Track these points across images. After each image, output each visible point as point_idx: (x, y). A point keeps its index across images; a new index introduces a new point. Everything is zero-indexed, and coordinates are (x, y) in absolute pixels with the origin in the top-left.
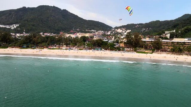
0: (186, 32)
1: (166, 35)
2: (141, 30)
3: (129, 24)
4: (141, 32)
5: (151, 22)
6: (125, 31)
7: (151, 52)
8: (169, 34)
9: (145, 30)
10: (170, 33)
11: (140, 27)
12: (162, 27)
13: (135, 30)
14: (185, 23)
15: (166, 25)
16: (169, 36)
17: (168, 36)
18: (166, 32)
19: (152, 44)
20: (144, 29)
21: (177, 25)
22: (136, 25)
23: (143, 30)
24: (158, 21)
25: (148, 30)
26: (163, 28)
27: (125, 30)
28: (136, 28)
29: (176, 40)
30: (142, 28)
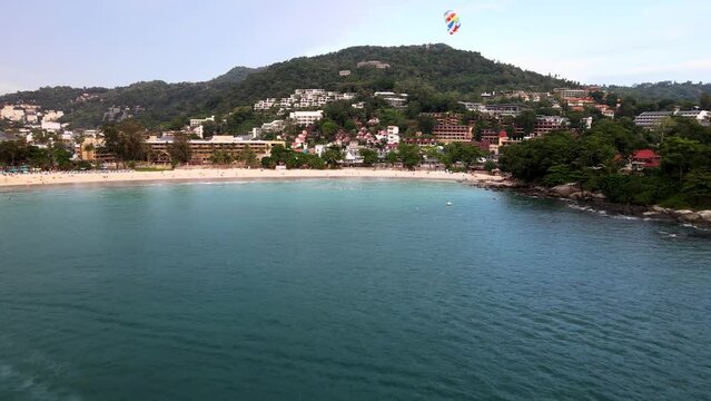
0: (239, 122)
1: (192, 128)
2: (106, 114)
3: (48, 89)
4: (108, 118)
5: (138, 84)
6: (39, 114)
7: (170, 166)
8: (201, 127)
10: (203, 124)
11: (98, 100)
12: (177, 104)
13: (80, 112)
14: (236, 97)
15: (186, 98)
16: (202, 131)
17: (200, 131)
18: (194, 121)
19: (168, 149)
21: (217, 102)
22: (80, 92)
23: (111, 114)
24: (160, 84)
25: (129, 113)
26: (180, 109)
28: (82, 104)
29: (217, 139)
30: (108, 104)
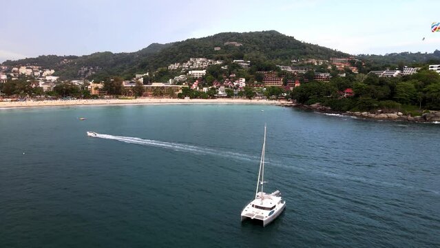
1: (137, 79)
2: (79, 71)
4: (80, 74)
6: (41, 71)
7: (134, 97)
8: (142, 79)
9: (88, 71)
11: (73, 63)
13: (64, 70)
18: (137, 76)
20: (86, 69)
22: (62, 58)
23: (83, 71)
25: (92, 71)
27: (39, 69)
29: (154, 85)
30: (80, 65)
